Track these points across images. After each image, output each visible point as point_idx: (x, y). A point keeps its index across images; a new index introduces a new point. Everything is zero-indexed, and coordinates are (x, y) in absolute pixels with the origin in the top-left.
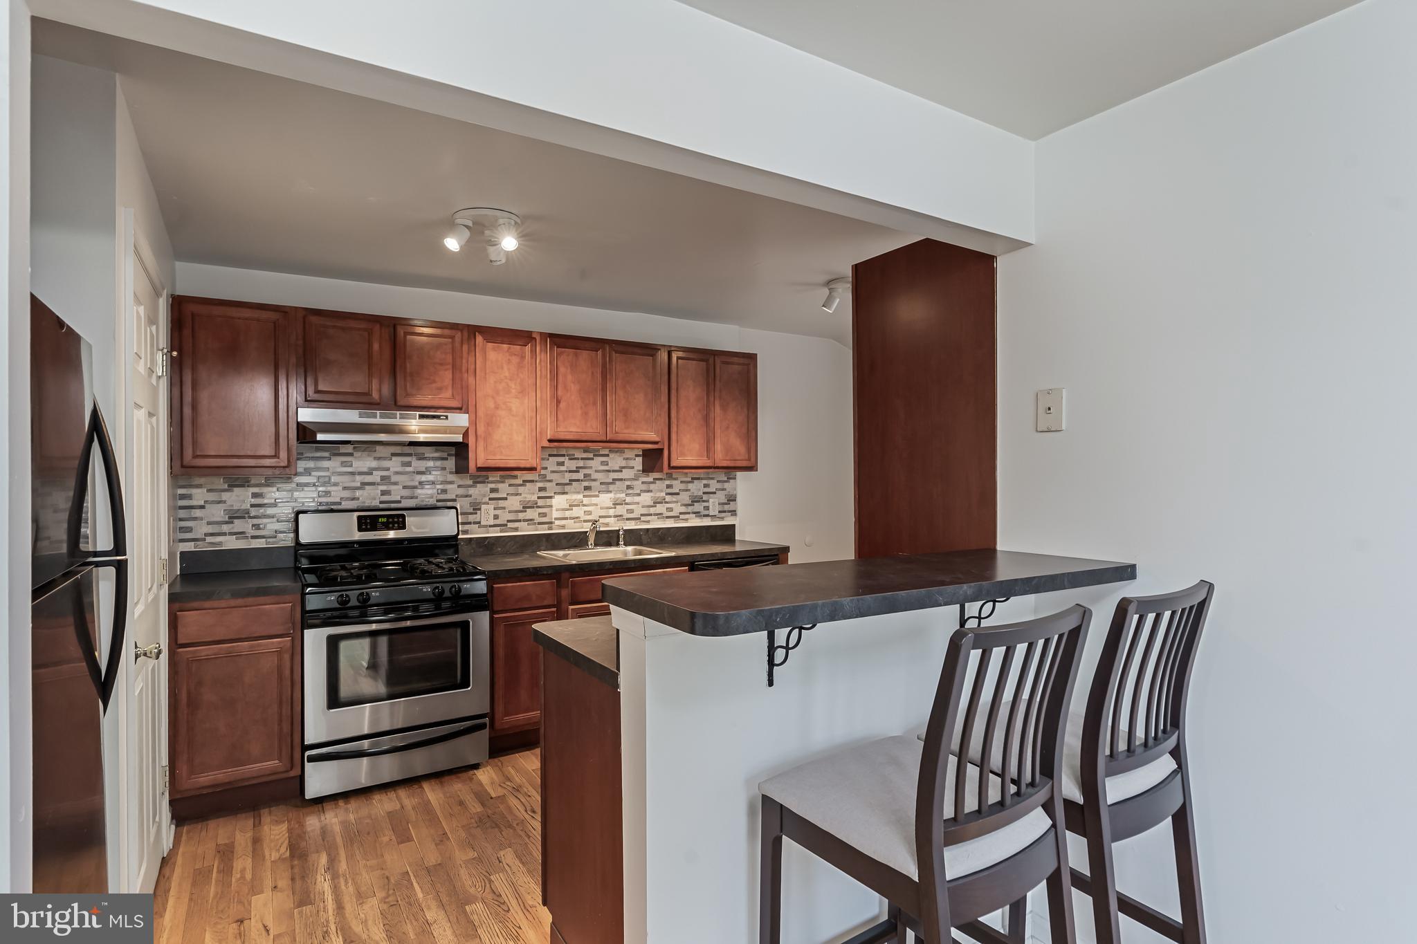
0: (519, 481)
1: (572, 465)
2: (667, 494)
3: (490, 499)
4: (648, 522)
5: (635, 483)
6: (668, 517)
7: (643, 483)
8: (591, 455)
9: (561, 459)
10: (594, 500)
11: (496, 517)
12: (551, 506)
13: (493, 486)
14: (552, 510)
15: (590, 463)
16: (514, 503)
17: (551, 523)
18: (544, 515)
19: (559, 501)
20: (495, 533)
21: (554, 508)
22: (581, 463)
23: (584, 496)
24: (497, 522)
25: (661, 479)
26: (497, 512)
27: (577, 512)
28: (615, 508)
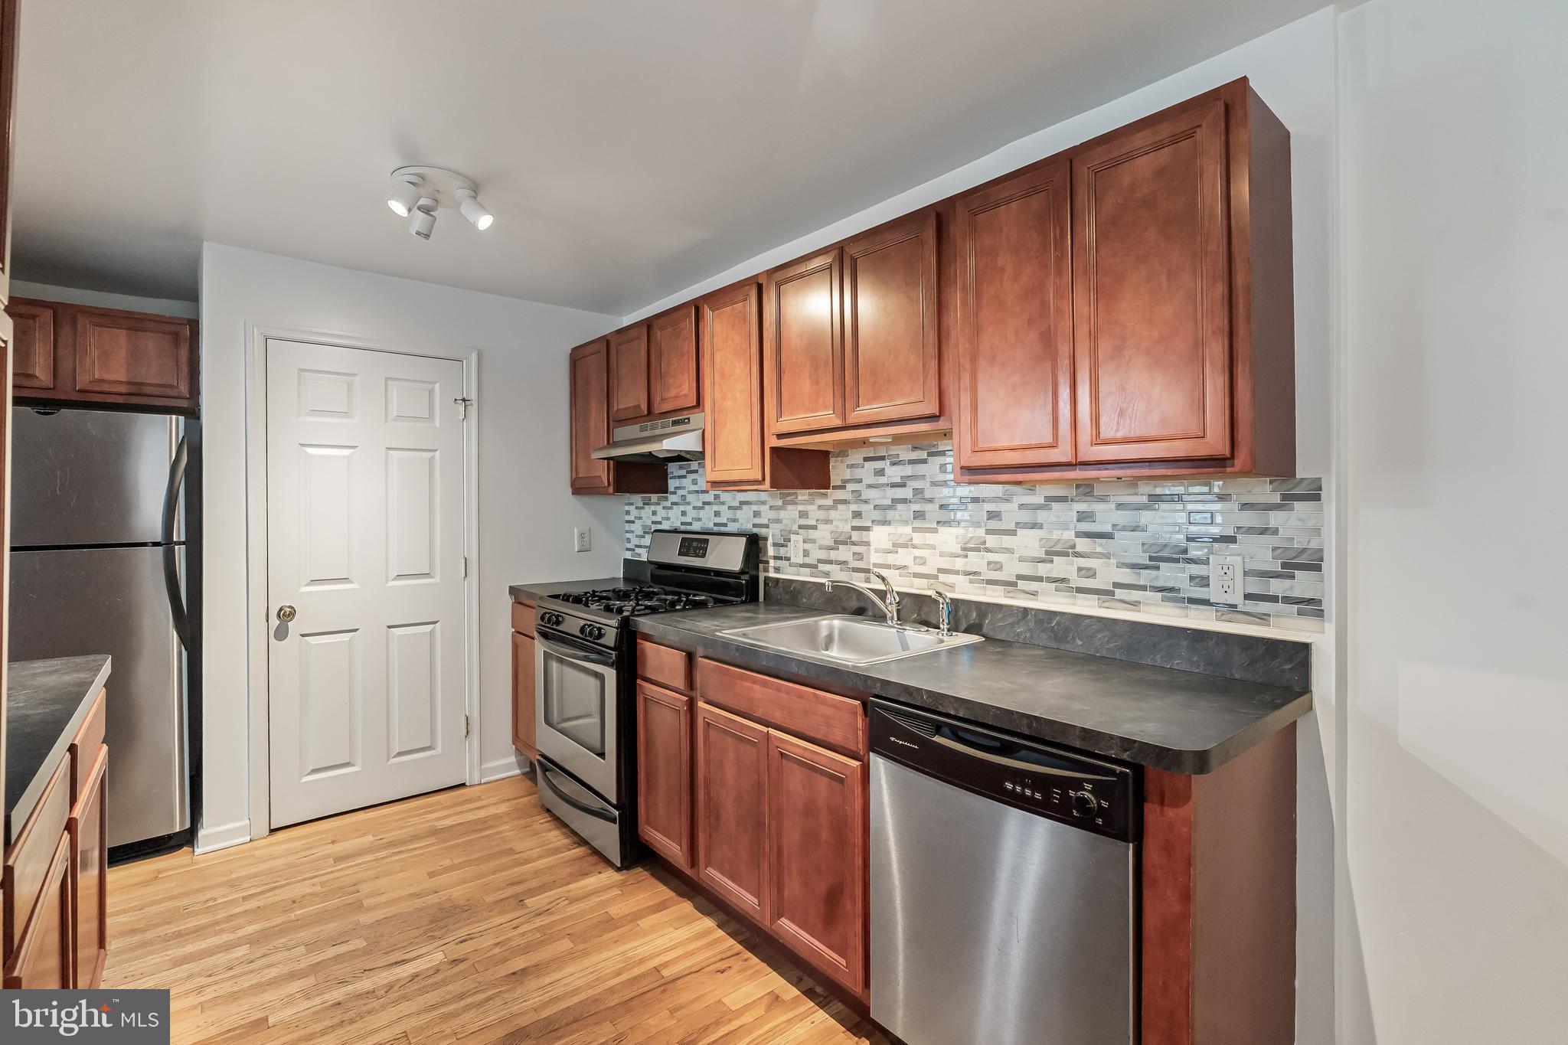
0: (829, 502)
1: (894, 473)
2: (1079, 535)
3: (800, 527)
4: (1034, 594)
5: (1003, 507)
6: (1080, 590)
7: (1022, 506)
8: (923, 455)
9: (879, 465)
10: (930, 538)
11: (806, 554)
12: (867, 544)
13: (801, 508)
14: (869, 551)
15: (921, 469)
16: (823, 535)
17: (867, 571)
18: (859, 556)
19: (879, 536)
20: (804, 576)
21: (872, 548)
22: (908, 470)
23: (915, 530)
24: (808, 561)
25: (1062, 499)
26: (808, 546)
27: (904, 557)
28: (966, 556)
